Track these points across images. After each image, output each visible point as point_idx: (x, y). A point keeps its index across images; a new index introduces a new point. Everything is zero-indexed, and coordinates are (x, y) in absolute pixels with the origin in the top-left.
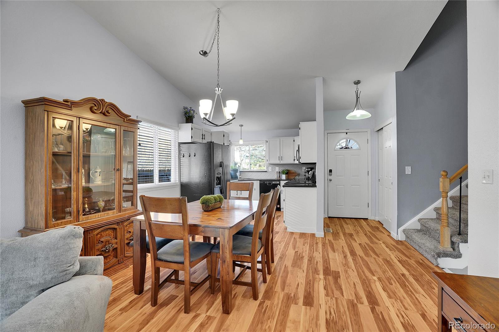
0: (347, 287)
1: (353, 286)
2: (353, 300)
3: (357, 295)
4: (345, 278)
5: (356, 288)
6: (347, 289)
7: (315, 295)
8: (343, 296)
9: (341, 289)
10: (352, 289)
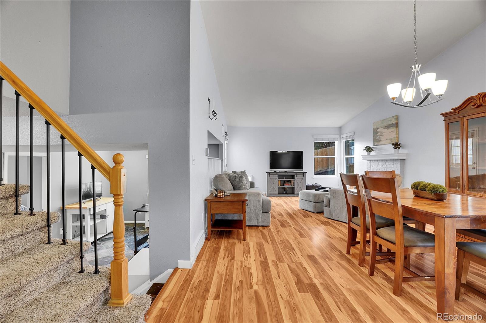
0: (285, 272)
1: (281, 274)
2: (280, 262)
3: (277, 266)
4: (290, 283)
5: (278, 273)
6: (286, 270)
7: (310, 263)
8: (288, 265)
9: (291, 270)
10: (281, 271)
